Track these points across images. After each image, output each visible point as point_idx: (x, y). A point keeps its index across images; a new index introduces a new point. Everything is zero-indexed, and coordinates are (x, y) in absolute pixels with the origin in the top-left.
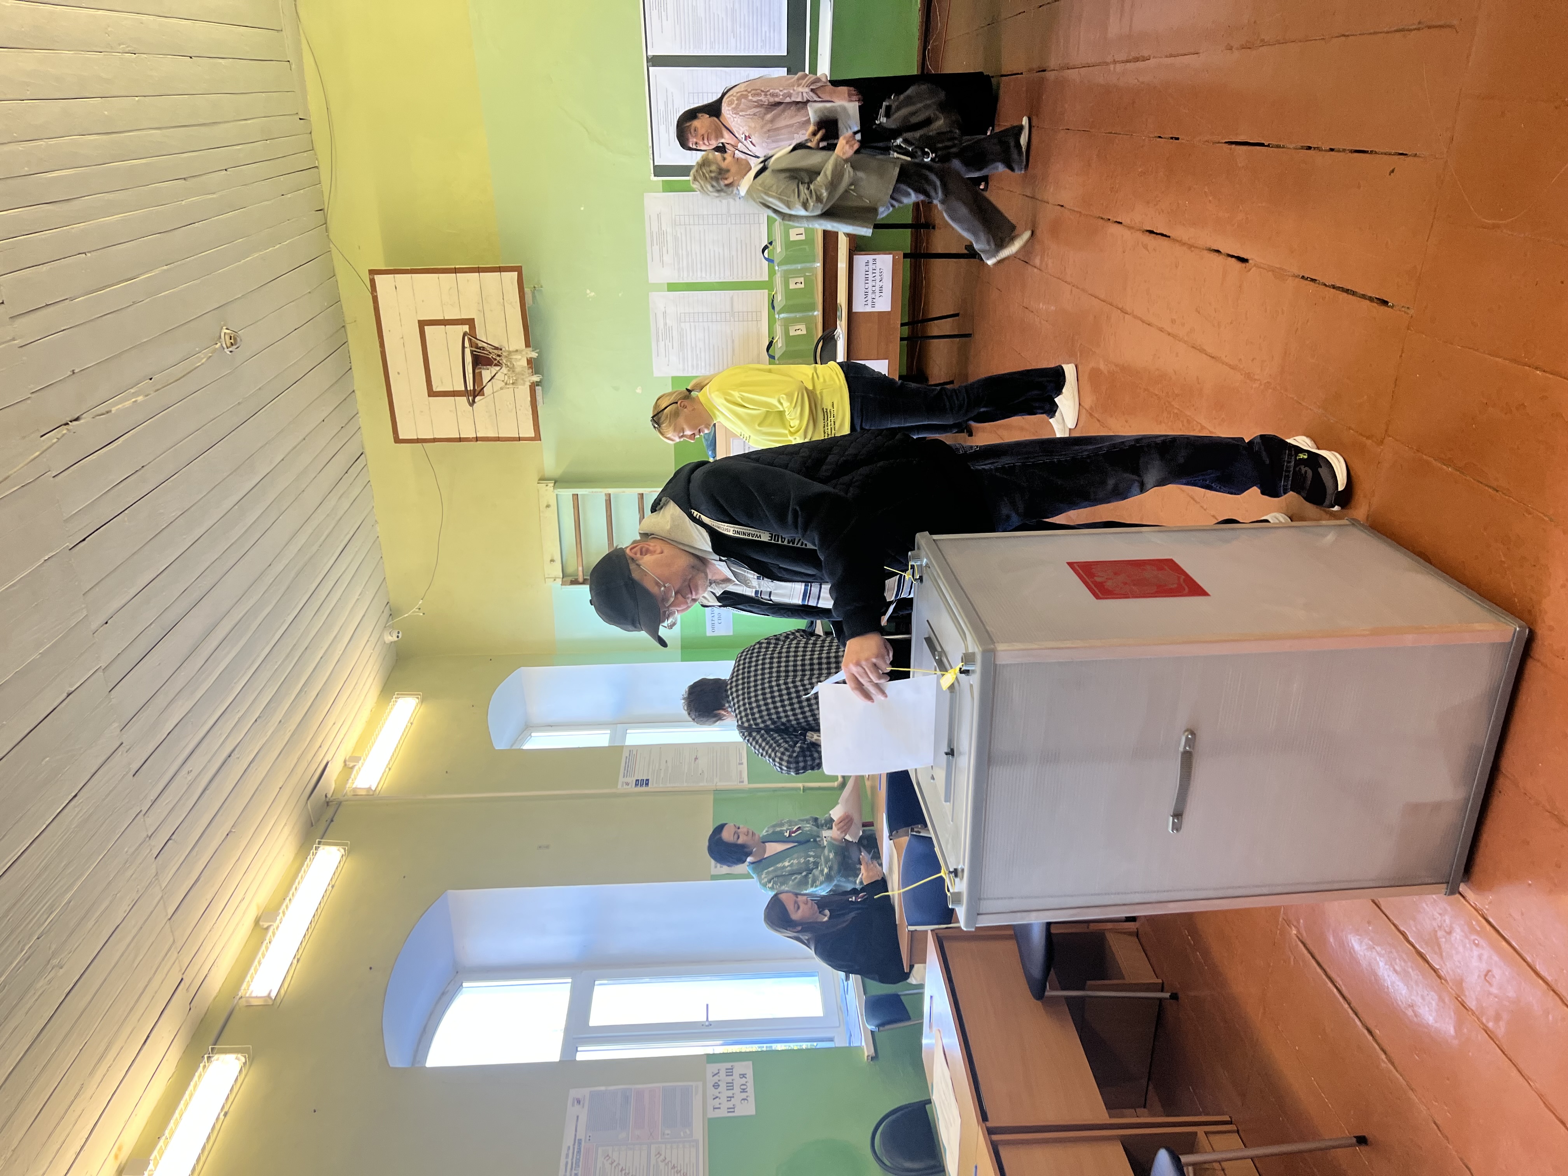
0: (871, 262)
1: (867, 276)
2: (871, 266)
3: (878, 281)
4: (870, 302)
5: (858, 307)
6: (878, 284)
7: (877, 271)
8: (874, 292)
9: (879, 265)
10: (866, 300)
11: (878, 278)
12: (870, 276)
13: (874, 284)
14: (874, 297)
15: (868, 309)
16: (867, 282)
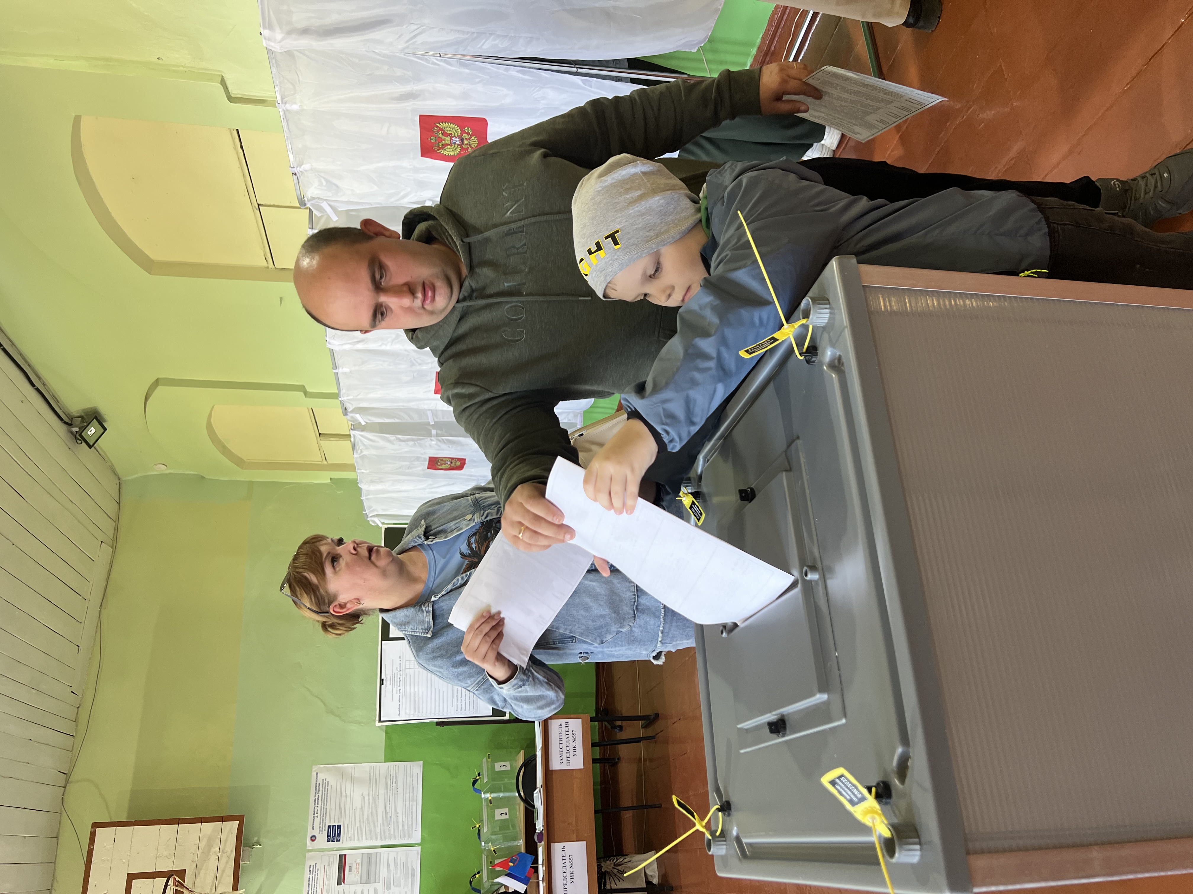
0: (564, 725)
1: (561, 737)
2: (564, 729)
3: (571, 741)
4: (565, 761)
5: (556, 765)
6: (572, 744)
7: (570, 733)
8: (568, 751)
9: (571, 728)
10: (561, 758)
11: (571, 739)
12: (564, 738)
13: (568, 744)
14: (568, 755)
15: (564, 767)
16: (561, 742)
